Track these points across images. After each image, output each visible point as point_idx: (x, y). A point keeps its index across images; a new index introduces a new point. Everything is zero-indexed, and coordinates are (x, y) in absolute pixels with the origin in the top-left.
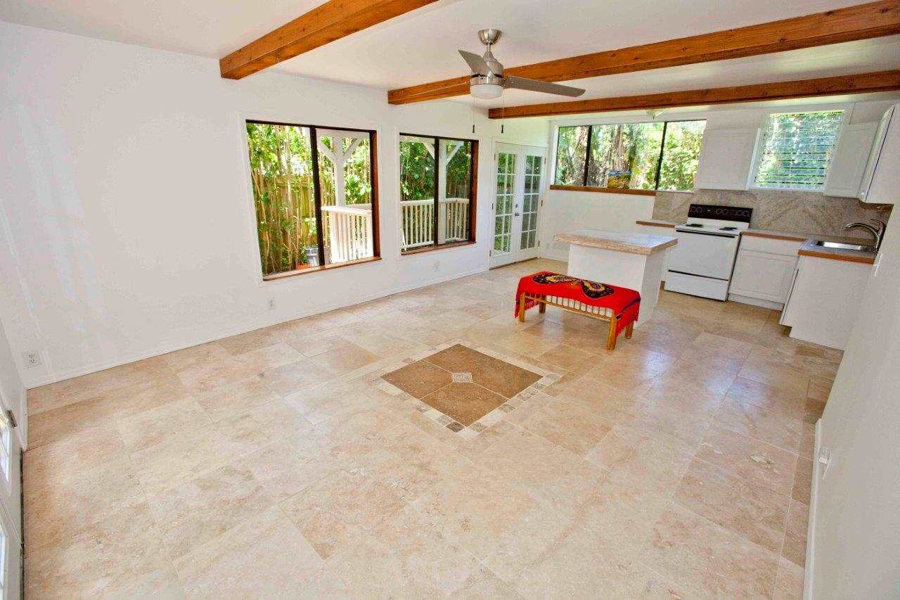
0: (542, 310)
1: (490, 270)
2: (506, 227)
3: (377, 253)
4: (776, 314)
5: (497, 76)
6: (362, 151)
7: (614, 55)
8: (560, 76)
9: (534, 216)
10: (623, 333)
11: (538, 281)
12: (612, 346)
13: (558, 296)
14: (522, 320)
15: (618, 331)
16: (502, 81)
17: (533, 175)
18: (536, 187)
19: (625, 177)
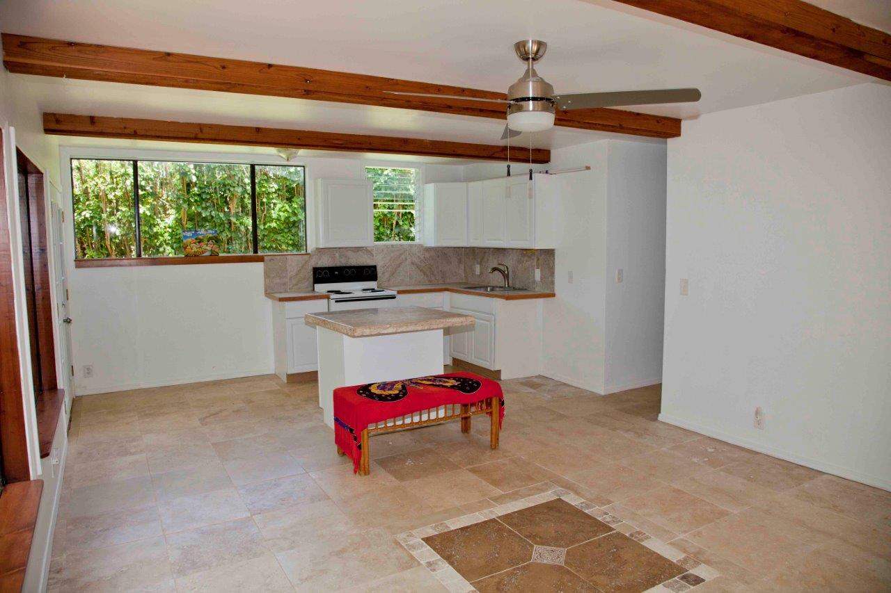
19: (210, 239)
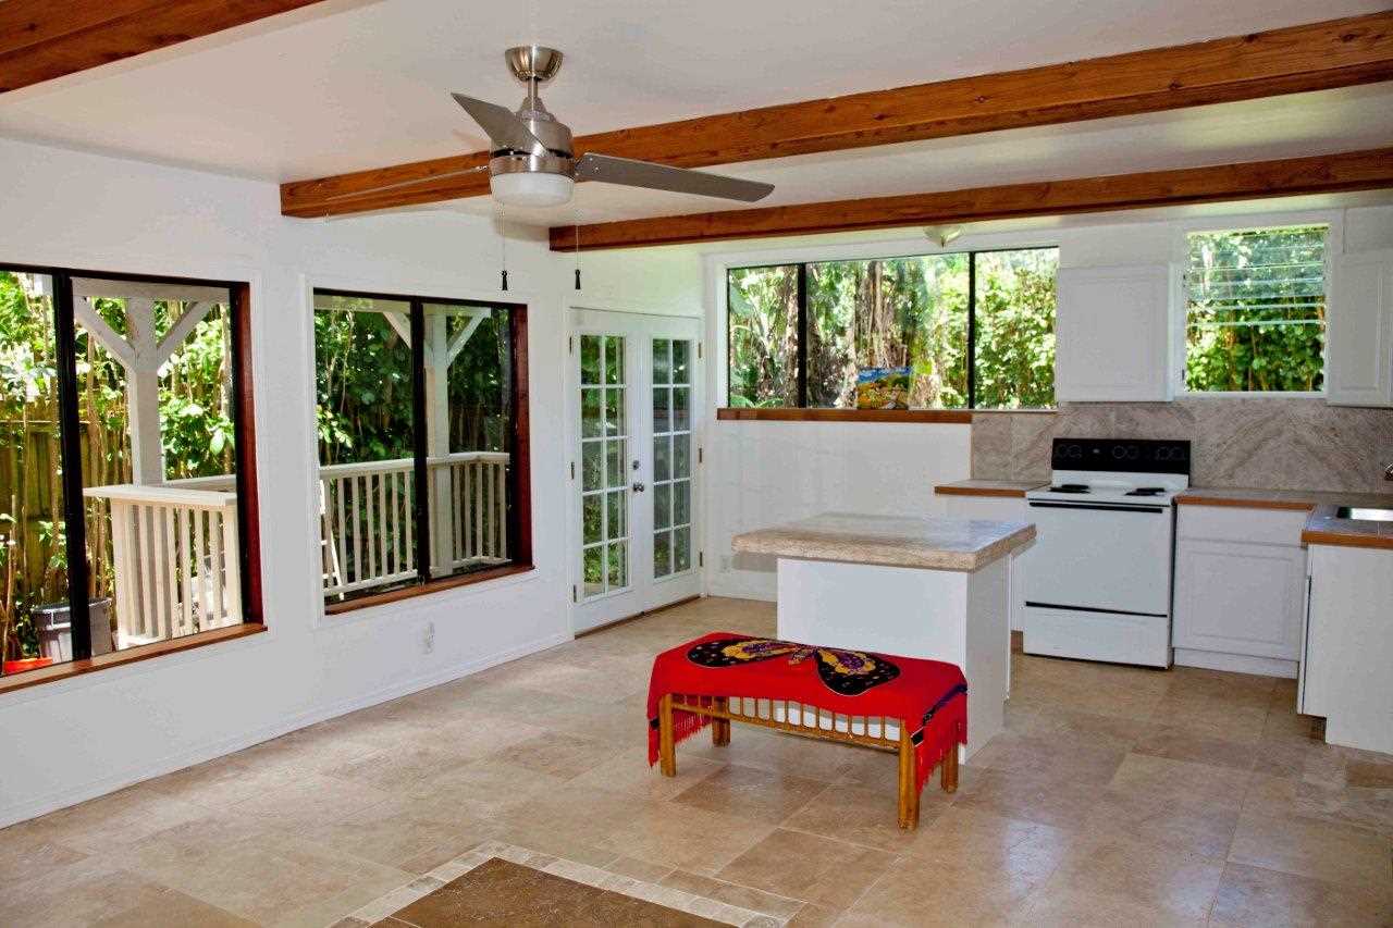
0: (722, 738)
1: (577, 637)
2: (613, 522)
3: (252, 612)
4: (1287, 690)
5: (559, 153)
6: (212, 334)
7: (831, 109)
8: (714, 153)
9: (683, 490)
10: (935, 779)
11: (702, 659)
12: (912, 816)
13: (757, 696)
14: (671, 771)
15: (920, 778)
16: (572, 164)
17: (671, 386)
18: (682, 417)
19: (897, 382)
